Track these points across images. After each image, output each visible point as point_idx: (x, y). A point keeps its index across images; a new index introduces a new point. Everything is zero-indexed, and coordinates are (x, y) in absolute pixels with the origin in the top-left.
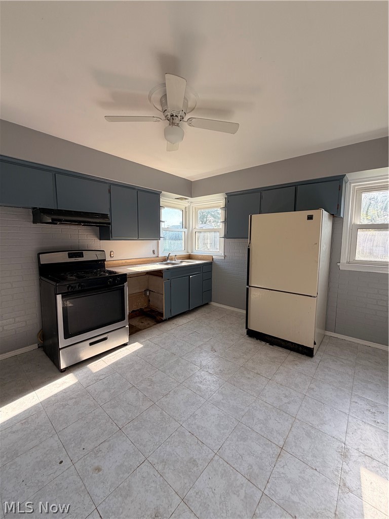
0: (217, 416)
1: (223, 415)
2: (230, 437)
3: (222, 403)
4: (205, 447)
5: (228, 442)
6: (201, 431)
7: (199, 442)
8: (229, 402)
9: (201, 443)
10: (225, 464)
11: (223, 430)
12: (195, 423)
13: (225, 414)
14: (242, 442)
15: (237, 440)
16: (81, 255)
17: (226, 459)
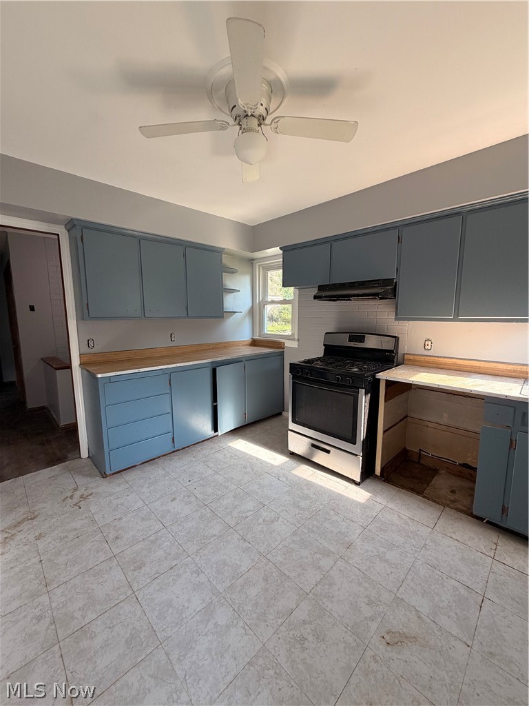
0: (186, 604)
1: (184, 616)
2: (145, 618)
3: (208, 621)
4: (148, 581)
5: (139, 613)
6: (171, 579)
7: (158, 575)
8: (206, 635)
9: (156, 576)
10: (117, 602)
11: (159, 610)
12: (185, 572)
13: (185, 620)
14: (128, 635)
15: (134, 628)
16: (362, 339)
17: (121, 604)
